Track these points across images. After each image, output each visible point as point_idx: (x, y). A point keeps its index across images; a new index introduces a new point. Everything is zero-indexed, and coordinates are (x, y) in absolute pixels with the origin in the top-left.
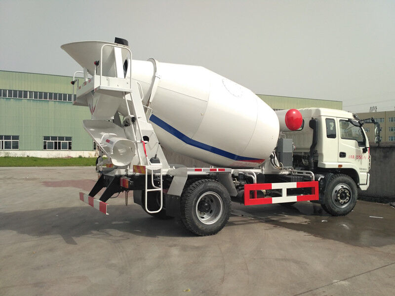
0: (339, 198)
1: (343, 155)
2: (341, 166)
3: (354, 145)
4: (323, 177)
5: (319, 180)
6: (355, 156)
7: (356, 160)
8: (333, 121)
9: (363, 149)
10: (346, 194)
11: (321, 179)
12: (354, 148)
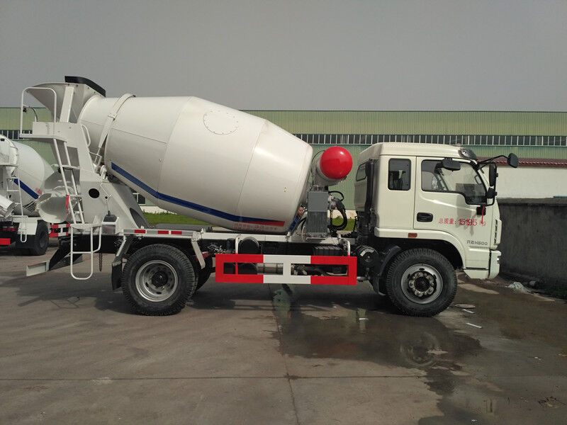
0: (413, 287)
1: (424, 217)
2: (416, 235)
3: (455, 202)
4: (372, 251)
5: (362, 255)
6: (455, 220)
7: (457, 227)
8: (407, 162)
9: (478, 209)
10: (427, 281)
11: (368, 254)
12: (455, 207)
